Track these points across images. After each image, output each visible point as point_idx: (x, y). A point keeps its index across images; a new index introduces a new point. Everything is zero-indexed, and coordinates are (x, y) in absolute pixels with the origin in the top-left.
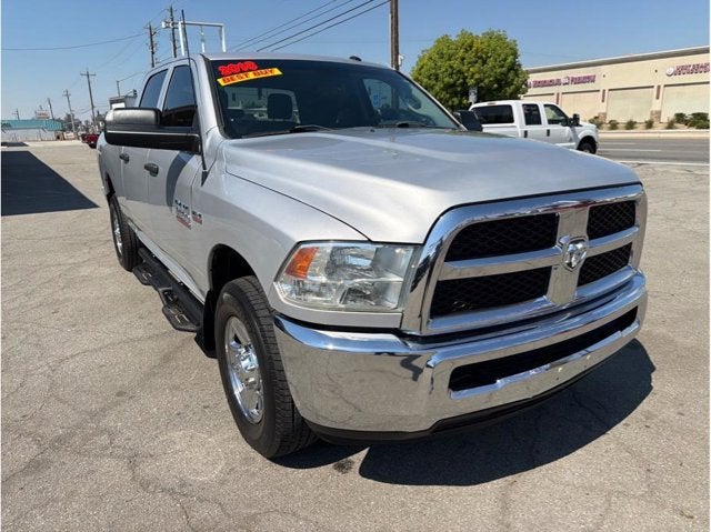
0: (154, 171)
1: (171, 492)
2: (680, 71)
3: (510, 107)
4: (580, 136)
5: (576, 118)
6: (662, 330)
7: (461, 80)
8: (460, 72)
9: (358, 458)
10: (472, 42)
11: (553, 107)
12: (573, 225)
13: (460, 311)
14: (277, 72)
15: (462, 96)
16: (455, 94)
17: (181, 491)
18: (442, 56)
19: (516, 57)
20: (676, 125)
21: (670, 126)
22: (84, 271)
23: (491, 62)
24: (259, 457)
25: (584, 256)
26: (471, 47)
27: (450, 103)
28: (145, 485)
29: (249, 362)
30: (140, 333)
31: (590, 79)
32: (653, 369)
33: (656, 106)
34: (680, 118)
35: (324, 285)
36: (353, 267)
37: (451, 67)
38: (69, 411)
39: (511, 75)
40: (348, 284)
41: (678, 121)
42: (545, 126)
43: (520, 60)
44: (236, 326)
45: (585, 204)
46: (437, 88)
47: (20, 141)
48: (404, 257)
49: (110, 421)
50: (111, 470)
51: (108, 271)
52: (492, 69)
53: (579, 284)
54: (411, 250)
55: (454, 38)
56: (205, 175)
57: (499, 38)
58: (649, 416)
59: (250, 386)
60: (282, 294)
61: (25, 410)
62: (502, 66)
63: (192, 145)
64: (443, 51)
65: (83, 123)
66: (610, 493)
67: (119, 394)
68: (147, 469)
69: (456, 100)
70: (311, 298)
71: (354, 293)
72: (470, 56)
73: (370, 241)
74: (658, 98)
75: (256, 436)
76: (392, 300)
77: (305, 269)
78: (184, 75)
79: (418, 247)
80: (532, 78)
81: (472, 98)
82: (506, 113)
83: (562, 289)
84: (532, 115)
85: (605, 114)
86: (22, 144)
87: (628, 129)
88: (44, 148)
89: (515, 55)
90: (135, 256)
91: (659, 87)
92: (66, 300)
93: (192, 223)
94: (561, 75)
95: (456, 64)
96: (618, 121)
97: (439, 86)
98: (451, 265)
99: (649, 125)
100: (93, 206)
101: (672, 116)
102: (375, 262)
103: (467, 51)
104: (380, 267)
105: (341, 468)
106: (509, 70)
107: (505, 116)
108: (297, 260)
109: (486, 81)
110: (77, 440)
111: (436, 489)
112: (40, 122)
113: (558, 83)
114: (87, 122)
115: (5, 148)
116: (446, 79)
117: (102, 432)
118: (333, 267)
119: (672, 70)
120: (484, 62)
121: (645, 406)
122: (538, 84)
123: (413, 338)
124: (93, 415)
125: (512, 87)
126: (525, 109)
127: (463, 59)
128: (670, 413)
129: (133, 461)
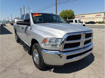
0: (23, 28)
1: (25, 74)
2: (97, 16)
3: (73, 20)
4: (83, 24)
5: (82, 22)
6: (95, 52)
8: (66, 15)
9: (53, 70)
10: (67, 11)
11: (79, 20)
12: (83, 36)
13: (68, 48)
14: (41, 15)
17: (27, 74)
18: (63, 13)
22: (11, 43)
23: (70, 14)
24: (38, 70)
25: (85, 40)
28: (21, 74)
29: (37, 55)
30: (20, 52)
31: (84, 17)
32: (94, 57)
34: (97, 22)
35: (48, 44)
36: (53, 42)
37: (64, 15)
38: (10, 63)
39: (73, 16)
40: (52, 44)
42: (78, 23)
43: (74, 14)
44: (35, 50)
45: (85, 33)
48: (60, 40)
49: (16, 64)
50: (16, 71)
51: (15, 43)
52: (70, 15)
53: (84, 44)
54: (61, 39)
55: (65, 11)
56: (31, 29)
57: (71, 11)
58: (94, 64)
59: (37, 59)
60: (42, 45)
61: (3, 63)
63: (29, 25)
64: (63, 12)
65: (10, 22)
66: (89, 74)
67: (17, 60)
68: (22, 71)
69: (65, 19)
70: (47, 46)
71: (53, 45)
72: (67, 13)
73: (55, 38)
74: (94, 19)
75: (38, 66)
76: (58, 46)
77: (46, 42)
78: (28, 15)
79: (62, 39)
80: (76, 16)
81: (67, 19)
83: (82, 45)
84: (76, 21)
90: (19, 41)
92: (9, 47)
93: (29, 36)
94: (80, 16)
97: (63, 17)
98: (67, 41)
102: (56, 41)
104: (56, 42)
105: (50, 71)
107: (72, 22)
108: (45, 41)
109: (69, 17)
110: (11, 67)
111: (64, 74)
113: (80, 17)
117: (15, 66)
118: (50, 42)
120: (69, 14)
121: (93, 62)
122: (77, 17)
123: (61, 52)
124: (13, 63)
128: (97, 63)
129: (19, 70)
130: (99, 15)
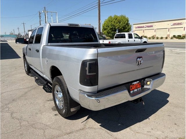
2: (174, 24)
3: (124, 34)
4: (143, 41)
5: (142, 37)
7: (114, 27)
8: (114, 25)
10: (117, 18)
11: (136, 34)
15: (115, 31)
16: (113, 31)
17: (20, 119)
19: (128, 22)
20: (173, 38)
21: (172, 38)
26: (117, 19)
27: (112, 33)
28: (13, 118)
31: (152, 26)
33: (168, 33)
34: (174, 36)
37: (112, 24)
41: (174, 37)
42: (134, 39)
46: (108, 29)
47: (6, 40)
49: (10, 106)
52: (122, 25)
55: (113, 17)
57: (124, 17)
62: (124, 24)
64: (110, 20)
65: (23, 36)
67: (13, 100)
68: (15, 115)
72: (116, 21)
74: (169, 31)
81: (117, 32)
82: (124, 36)
84: (130, 36)
85: (156, 35)
86: (6, 41)
87: (161, 39)
88: (12, 42)
89: (128, 21)
91: (169, 28)
92: (7, 80)
94: (144, 25)
95: (113, 23)
96: (159, 37)
99: (166, 38)
100: (20, 58)
101: (172, 36)
103: (116, 20)
106: (126, 25)
109: (120, 27)
112: (11, 35)
114: (23, 35)
115: (2, 42)
116: (111, 27)
117: (7, 108)
119: (172, 24)
120: (120, 23)
122: (139, 27)
124: (6, 104)
125: (127, 29)
126: (128, 35)
127: (115, 22)
129: (12, 113)
130: (178, 24)
